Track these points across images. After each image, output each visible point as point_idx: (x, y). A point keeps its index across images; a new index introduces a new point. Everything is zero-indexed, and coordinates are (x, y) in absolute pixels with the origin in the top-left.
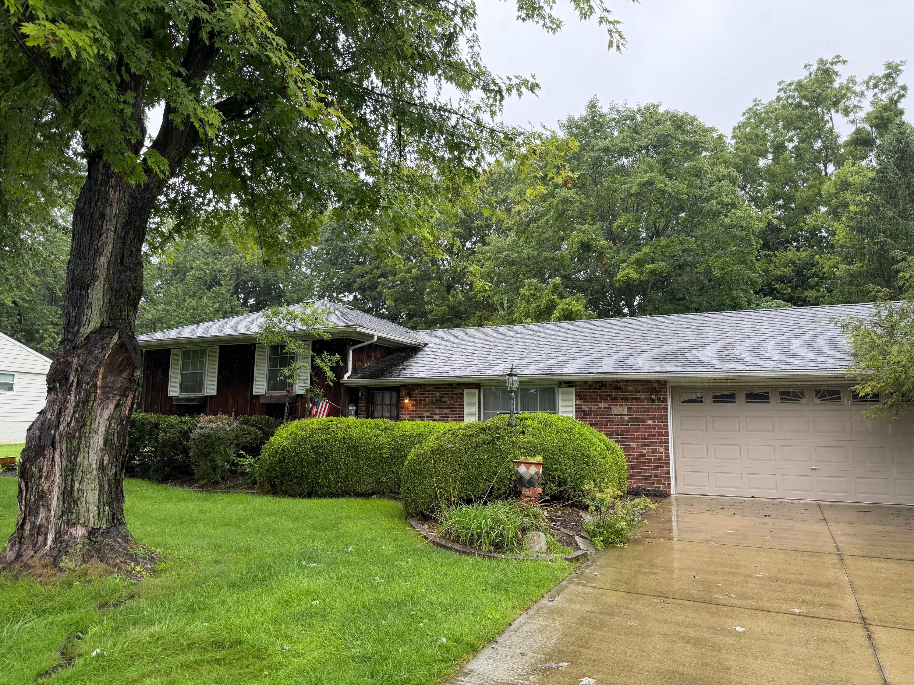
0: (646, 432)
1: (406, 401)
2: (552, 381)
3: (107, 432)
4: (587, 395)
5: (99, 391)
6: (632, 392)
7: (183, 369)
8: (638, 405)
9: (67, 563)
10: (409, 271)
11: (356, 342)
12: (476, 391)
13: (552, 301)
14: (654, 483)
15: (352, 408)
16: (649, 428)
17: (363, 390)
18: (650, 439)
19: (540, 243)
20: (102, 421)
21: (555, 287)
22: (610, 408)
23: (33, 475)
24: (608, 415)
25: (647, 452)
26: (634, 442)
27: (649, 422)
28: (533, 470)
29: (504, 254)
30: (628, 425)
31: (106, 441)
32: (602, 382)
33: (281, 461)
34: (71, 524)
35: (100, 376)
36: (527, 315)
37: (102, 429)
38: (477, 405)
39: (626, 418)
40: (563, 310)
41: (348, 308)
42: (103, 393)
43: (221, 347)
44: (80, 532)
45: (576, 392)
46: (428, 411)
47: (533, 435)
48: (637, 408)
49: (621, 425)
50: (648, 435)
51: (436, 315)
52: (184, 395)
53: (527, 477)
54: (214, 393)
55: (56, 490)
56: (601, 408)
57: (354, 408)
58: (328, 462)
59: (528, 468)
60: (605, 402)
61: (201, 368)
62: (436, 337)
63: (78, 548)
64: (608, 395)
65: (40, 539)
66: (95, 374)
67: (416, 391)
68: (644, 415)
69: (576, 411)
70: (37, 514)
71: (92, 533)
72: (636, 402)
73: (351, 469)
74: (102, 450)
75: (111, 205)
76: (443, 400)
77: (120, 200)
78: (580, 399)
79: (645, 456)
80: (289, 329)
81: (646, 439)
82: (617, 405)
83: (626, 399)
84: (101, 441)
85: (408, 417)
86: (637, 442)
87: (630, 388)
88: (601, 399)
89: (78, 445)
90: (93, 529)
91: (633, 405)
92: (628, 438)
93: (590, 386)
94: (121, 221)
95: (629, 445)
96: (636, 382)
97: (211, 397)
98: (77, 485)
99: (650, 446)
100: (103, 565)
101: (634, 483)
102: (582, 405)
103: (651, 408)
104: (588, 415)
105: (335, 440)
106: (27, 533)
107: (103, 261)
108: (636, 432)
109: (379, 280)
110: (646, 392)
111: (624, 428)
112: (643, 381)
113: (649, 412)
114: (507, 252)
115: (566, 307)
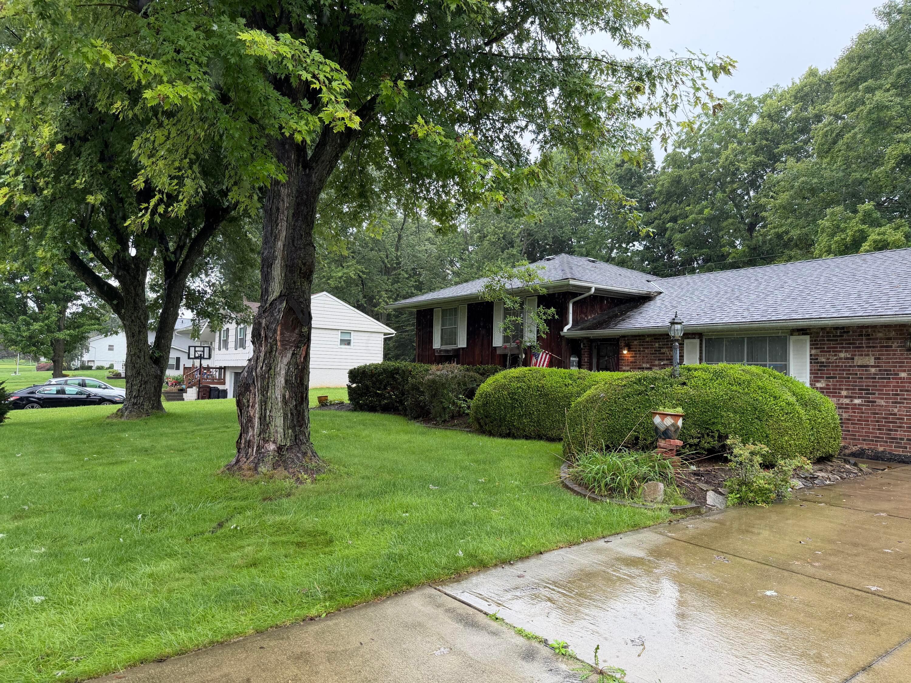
0: (899, 387)
1: (625, 352)
2: (782, 329)
3: (286, 373)
4: (824, 344)
5: (279, 344)
6: (881, 339)
7: (442, 326)
8: (889, 355)
9: (263, 469)
10: (701, 212)
11: (575, 295)
12: (697, 341)
13: (862, 231)
14: (906, 448)
15: (574, 359)
16: (902, 383)
17: (585, 341)
18: (903, 395)
19: (847, 163)
20: (283, 366)
21: (867, 214)
22: (853, 359)
23: (244, 405)
24: (850, 366)
25: (899, 411)
26: (882, 398)
27: (903, 375)
28: (669, 421)
29: (800, 180)
30: (875, 378)
31: (286, 381)
32: (843, 328)
33: (485, 405)
34: (266, 441)
35: (279, 333)
36: (829, 252)
37: (283, 372)
38: (698, 356)
39: (873, 370)
40: (875, 241)
41: (589, 261)
42: (282, 345)
43: (469, 305)
44: (272, 447)
45: (811, 341)
46: (647, 363)
47: (695, 387)
48: (887, 359)
49: (866, 378)
50: (901, 391)
51: (734, 257)
52: (444, 347)
53: (662, 429)
54: (465, 346)
55: (257, 416)
56: (841, 359)
57: (576, 359)
58: (521, 407)
59: (663, 420)
60: (846, 352)
61: (455, 324)
62: (675, 284)
63: (269, 459)
64: (850, 344)
65: (250, 450)
66: (275, 331)
67: (636, 343)
68: (896, 367)
69: (811, 363)
70: (247, 432)
71: (280, 449)
72: (886, 351)
73: (543, 415)
74: (284, 388)
75: (283, 201)
76: (663, 350)
77: (288, 195)
78: (816, 348)
79: (895, 414)
80: (508, 286)
81: (898, 395)
82: (862, 355)
83: (874, 347)
84: (283, 381)
85: (628, 368)
86: (886, 398)
87: (880, 335)
88: (843, 347)
89: (268, 383)
90: (280, 445)
91: (883, 355)
92: (874, 394)
93: (828, 333)
94: (291, 212)
95: (875, 402)
96: (887, 327)
97: (463, 348)
98: (268, 413)
99: (903, 403)
100: (286, 473)
101: (881, 446)
102: (818, 355)
103: (906, 358)
104: (825, 366)
105: (529, 388)
106: (243, 445)
107: (280, 244)
108: (885, 386)
109: (667, 226)
110: (900, 339)
111: (870, 382)
112: (896, 326)
113: (903, 363)
114: (803, 179)
115: (879, 238)
